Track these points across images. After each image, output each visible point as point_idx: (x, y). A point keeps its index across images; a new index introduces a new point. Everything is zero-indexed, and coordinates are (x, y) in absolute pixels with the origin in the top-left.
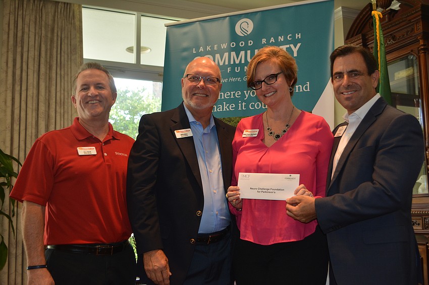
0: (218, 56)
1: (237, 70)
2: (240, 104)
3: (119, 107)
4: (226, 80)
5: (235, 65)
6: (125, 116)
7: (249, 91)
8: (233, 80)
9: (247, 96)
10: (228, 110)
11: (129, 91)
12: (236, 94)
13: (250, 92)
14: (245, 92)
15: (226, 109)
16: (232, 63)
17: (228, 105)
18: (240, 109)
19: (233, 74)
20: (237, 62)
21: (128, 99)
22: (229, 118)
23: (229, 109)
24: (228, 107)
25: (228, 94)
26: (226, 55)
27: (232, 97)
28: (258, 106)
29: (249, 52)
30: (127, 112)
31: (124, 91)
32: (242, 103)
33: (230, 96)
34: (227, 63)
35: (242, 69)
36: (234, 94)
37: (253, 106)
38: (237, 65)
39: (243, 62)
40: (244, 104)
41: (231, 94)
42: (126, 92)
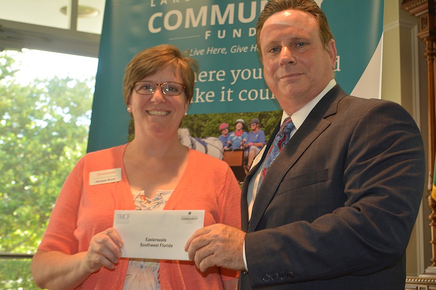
0: (190, 12)
1: (222, 35)
2: (223, 93)
3: (54, 102)
4: (202, 52)
5: (217, 27)
6: (63, 115)
7: (239, 71)
8: (214, 51)
9: (235, 79)
10: (203, 101)
11: (72, 80)
12: (218, 75)
13: (241, 72)
14: (233, 71)
15: (199, 100)
16: (213, 23)
17: (203, 93)
18: (223, 100)
19: (214, 41)
20: (222, 22)
21: (68, 91)
22: (204, 115)
23: (205, 99)
24: (204, 97)
25: (203, 74)
26: (204, 10)
27: (211, 80)
28: (253, 95)
29: (241, 6)
30: (67, 110)
31: (65, 78)
32: (226, 90)
33: (208, 78)
34: (204, 24)
35: (230, 33)
36: (214, 75)
37: (245, 95)
38: (222, 27)
39: (231, 21)
40: (229, 92)
41: (209, 74)
42: (68, 80)
